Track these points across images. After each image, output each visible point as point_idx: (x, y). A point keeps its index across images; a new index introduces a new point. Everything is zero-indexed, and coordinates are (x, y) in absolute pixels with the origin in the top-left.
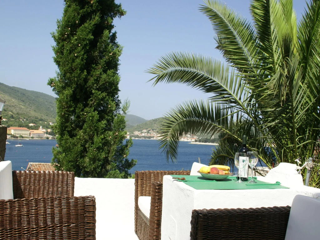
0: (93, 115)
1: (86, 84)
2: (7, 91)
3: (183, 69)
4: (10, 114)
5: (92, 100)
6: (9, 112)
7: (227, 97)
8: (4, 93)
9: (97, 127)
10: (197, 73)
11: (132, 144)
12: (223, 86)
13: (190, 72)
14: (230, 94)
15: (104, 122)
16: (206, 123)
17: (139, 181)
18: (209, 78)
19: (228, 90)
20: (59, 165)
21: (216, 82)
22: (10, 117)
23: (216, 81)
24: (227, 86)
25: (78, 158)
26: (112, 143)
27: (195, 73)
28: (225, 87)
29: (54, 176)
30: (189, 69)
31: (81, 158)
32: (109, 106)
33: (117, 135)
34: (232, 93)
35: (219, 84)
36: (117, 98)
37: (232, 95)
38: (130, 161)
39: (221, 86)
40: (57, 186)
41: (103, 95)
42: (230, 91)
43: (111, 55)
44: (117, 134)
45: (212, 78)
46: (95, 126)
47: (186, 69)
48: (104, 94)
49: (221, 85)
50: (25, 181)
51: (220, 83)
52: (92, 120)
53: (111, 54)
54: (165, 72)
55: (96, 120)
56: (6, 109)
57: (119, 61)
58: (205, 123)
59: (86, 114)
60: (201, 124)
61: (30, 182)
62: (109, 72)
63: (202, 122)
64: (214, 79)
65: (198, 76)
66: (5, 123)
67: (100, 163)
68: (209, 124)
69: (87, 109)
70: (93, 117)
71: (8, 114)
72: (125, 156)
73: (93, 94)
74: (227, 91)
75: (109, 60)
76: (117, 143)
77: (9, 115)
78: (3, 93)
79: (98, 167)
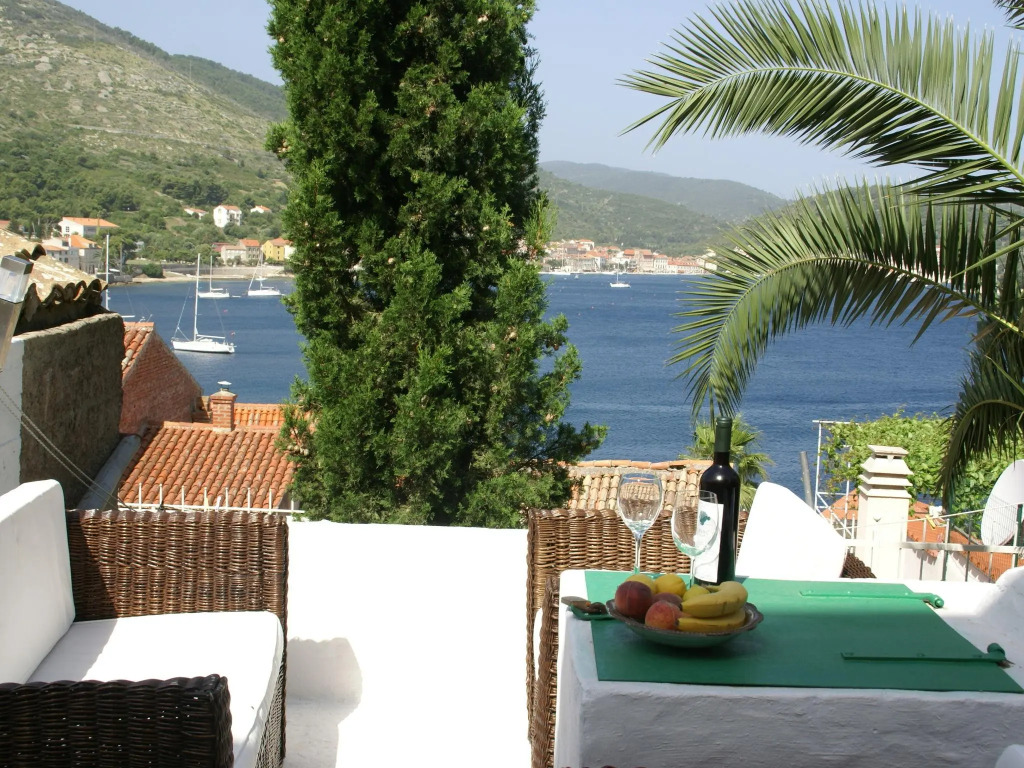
0: (421, 267)
1: (383, 148)
2: (265, 104)
3: (785, 68)
4: (280, 188)
5: (412, 211)
6: (275, 182)
7: (982, 179)
8: (255, 111)
9: (435, 313)
10: (851, 83)
11: (575, 370)
12: (965, 129)
13: (820, 79)
14: (998, 166)
15: (463, 292)
16: (900, 276)
17: (541, 551)
18: (906, 100)
19: (988, 146)
20: (306, 452)
21: (934, 114)
22: (280, 200)
23: (935, 109)
24: (982, 130)
25: (367, 429)
26: (498, 371)
27: (841, 80)
28: (974, 136)
29: (213, 534)
30: (814, 67)
31: (377, 429)
32: (486, 228)
33: (513, 340)
34: (1007, 161)
35: (948, 123)
36: (533, 184)
37: (1005, 168)
38: (578, 432)
39: (958, 132)
40: (225, 568)
41: (455, 187)
42: (996, 152)
43: (483, 23)
44: (512, 335)
45: (919, 100)
46: (426, 310)
47: (802, 70)
48: (460, 184)
49: (960, 126)
50: (112, 551)
51: (952, 120)
52: (414, 288)
53: (485, 19)
54: (709, 87)
55: (428, 286)
56: (264, 171)
57: (529, 39)
58: (894, 276)
59: (394, 263)
60: (878, 282)
61: (130, 552)
62: (476, 93)
63: (885, 271)
64: (925, 104)
65: (851, 97)
66: (265, 220)
67: (444, 448)
68: (913, 280)
69: (394, 243)
70: (419, 275)
71: (274, 188)
72: (549, 417)
73: (414, 187)
74: (986, 152)
75: (478, 42)
76: (512, 373)
77: (277, 191)
78: (251, 111)
79: (440, 462)
